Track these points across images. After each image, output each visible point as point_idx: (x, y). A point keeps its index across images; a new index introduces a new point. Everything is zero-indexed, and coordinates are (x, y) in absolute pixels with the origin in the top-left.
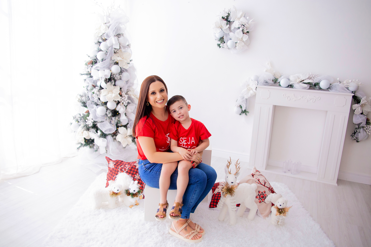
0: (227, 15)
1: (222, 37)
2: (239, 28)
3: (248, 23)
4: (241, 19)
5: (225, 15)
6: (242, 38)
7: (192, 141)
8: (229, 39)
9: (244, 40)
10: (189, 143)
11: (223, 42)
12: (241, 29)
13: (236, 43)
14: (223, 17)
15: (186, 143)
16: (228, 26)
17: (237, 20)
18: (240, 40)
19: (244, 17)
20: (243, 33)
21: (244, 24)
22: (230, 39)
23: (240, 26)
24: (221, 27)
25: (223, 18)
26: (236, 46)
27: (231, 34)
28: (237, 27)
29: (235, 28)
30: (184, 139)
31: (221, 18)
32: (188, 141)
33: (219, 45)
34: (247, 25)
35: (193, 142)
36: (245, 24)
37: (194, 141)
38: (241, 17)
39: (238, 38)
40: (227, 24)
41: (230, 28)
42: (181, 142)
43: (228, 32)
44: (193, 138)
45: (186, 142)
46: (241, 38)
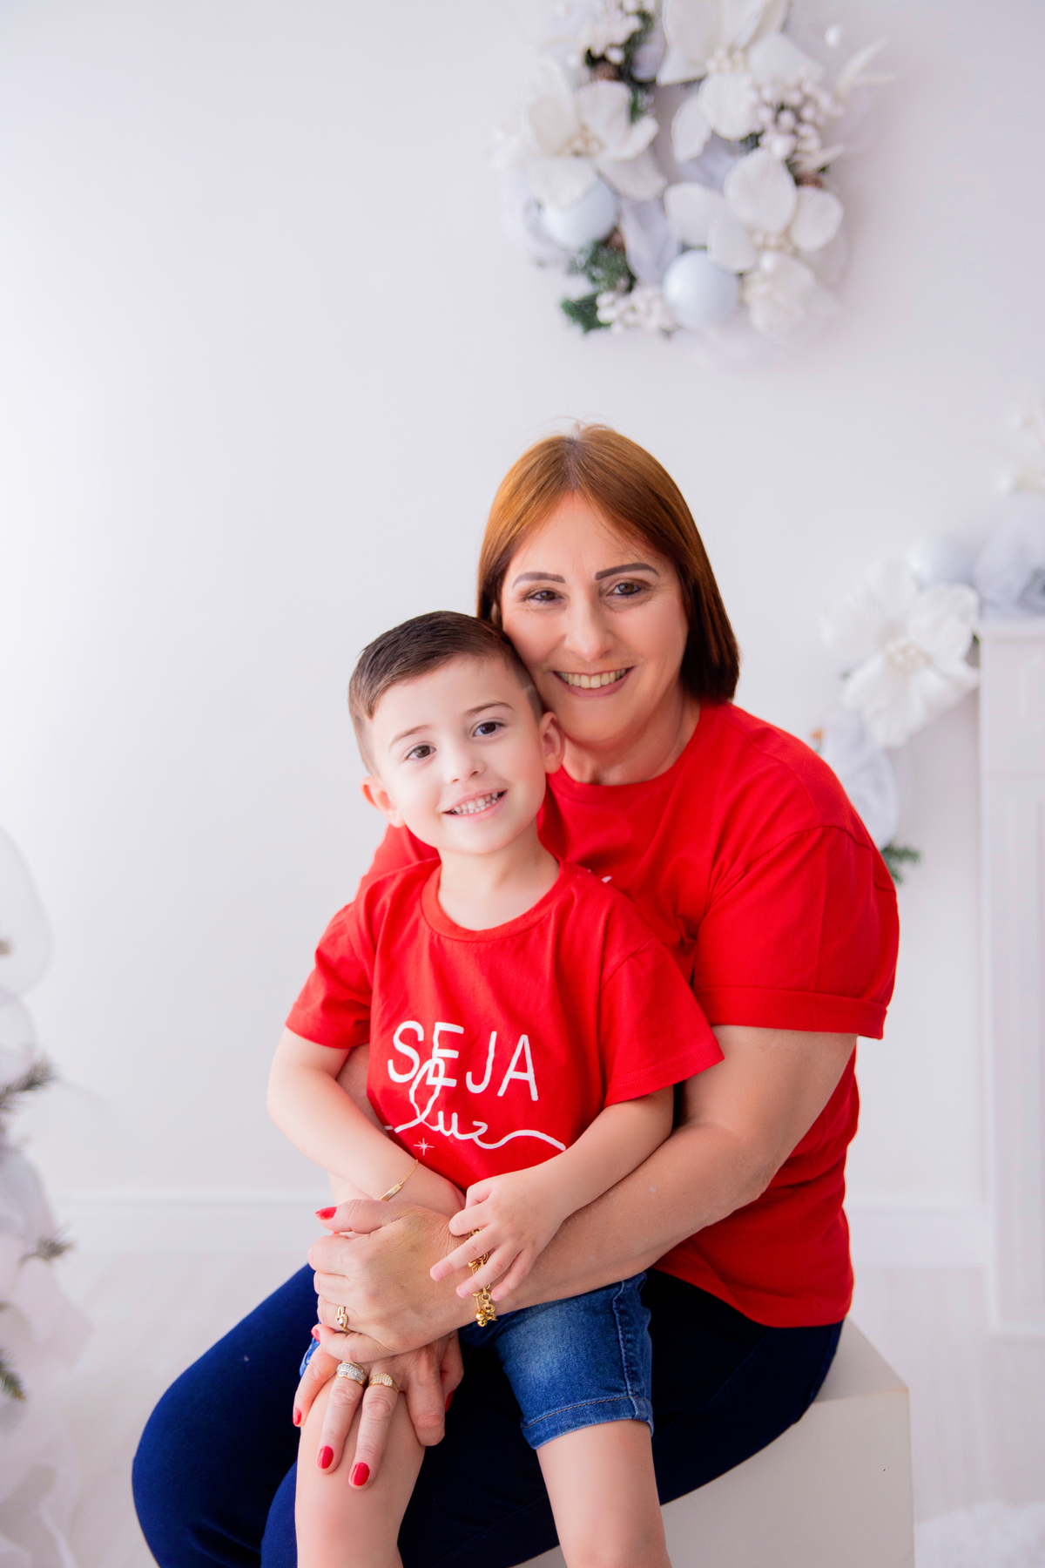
0: (634, 24)
1: (600, 229)
2: (753, 141)
3: (826, 84)
4: (758, 56)
5: (611, 32)
6: (787, 233)
7: (511, 1074)
8: (673, 248)
9: (812, 237)
10: (478, 1080)
11: (623, 282)
12: (777, 146)
13: (741, 275)
14: (589, 52)
15: (452, 1083)
16: (647, 128)
17: (727, 65)
18: (773, 242)
19: (785, 28)
20: (799, 181)
21: (794, 98)
22: (685, 248)
23: (766, 115)
24: (579, 145)
25: (594, 61)
26: (742, 305)
27: (687, 201)
28: (736, 129)
29: (715, 142)
30: (443, 1034)
31: (576, 60)
32: (467, 1059)
33: (584, 314)
34: (825, 101)
35: (519, 1087)
36: (807, 99)
37: (529, 1076)
38: (757, 36)
39: (751, 232)
40: (635, 112)
41: (658, 149)
42: (404, 1065)
43: (645, 185)
44: (524, 1039)
45: (455, 1069)
46: (776, 225)
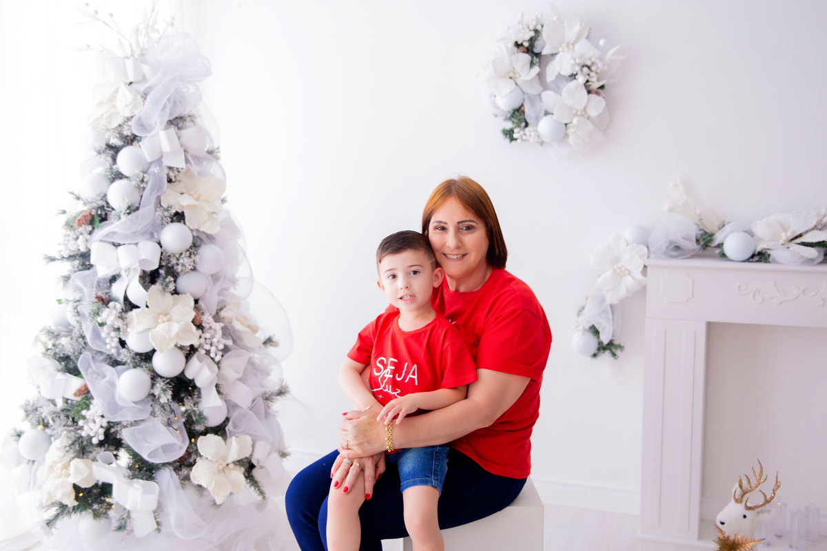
0: (532, 34)
1: (517, 106)
2: (573, 76)
3: (601, 59)
4: (577, 47)
5: (524, 37)
6: (585, 109)
7: (410, 376)
8: (543, 113)
9: (593, 113)
10: (399, 377)
11: (523, 124)
12: (581, 79)
13: (566, 125)
14: (516, 42)
15: (391, 376)
16: (536, 69)
17: (566, 50)
18: (579, 113)
19: (588, 37)
20: (589, 92)
21: (589, 63)
22: (547, 113)
23: (577, 68)
24: (511, 75)
25: (518, 45)
26: (566, 135)
27: (549, 97)
28: (567, 72)
29: (559, 76)
30: (391, 362)
31: (511, 45)
33: (509, 134)
34: (600, 64)
35: (412, 380)
36: (593, 63)
37: (416, 377)
38: (577, 39)
39: (572, 109)
40: (532, 64)
41: (541, 76)
42: (378, 371)
43: (534, 90)
44: (415, 366)
45: (393, 372)
46: (581, 108)
